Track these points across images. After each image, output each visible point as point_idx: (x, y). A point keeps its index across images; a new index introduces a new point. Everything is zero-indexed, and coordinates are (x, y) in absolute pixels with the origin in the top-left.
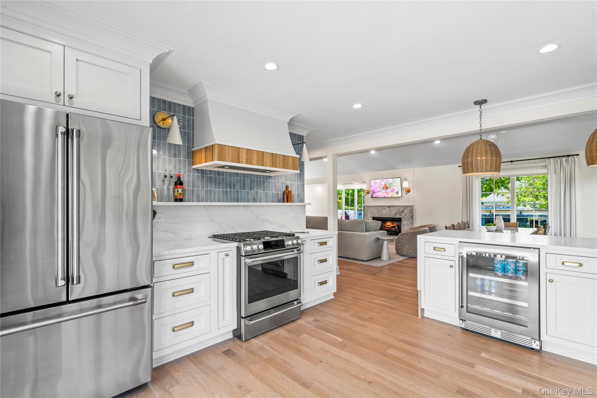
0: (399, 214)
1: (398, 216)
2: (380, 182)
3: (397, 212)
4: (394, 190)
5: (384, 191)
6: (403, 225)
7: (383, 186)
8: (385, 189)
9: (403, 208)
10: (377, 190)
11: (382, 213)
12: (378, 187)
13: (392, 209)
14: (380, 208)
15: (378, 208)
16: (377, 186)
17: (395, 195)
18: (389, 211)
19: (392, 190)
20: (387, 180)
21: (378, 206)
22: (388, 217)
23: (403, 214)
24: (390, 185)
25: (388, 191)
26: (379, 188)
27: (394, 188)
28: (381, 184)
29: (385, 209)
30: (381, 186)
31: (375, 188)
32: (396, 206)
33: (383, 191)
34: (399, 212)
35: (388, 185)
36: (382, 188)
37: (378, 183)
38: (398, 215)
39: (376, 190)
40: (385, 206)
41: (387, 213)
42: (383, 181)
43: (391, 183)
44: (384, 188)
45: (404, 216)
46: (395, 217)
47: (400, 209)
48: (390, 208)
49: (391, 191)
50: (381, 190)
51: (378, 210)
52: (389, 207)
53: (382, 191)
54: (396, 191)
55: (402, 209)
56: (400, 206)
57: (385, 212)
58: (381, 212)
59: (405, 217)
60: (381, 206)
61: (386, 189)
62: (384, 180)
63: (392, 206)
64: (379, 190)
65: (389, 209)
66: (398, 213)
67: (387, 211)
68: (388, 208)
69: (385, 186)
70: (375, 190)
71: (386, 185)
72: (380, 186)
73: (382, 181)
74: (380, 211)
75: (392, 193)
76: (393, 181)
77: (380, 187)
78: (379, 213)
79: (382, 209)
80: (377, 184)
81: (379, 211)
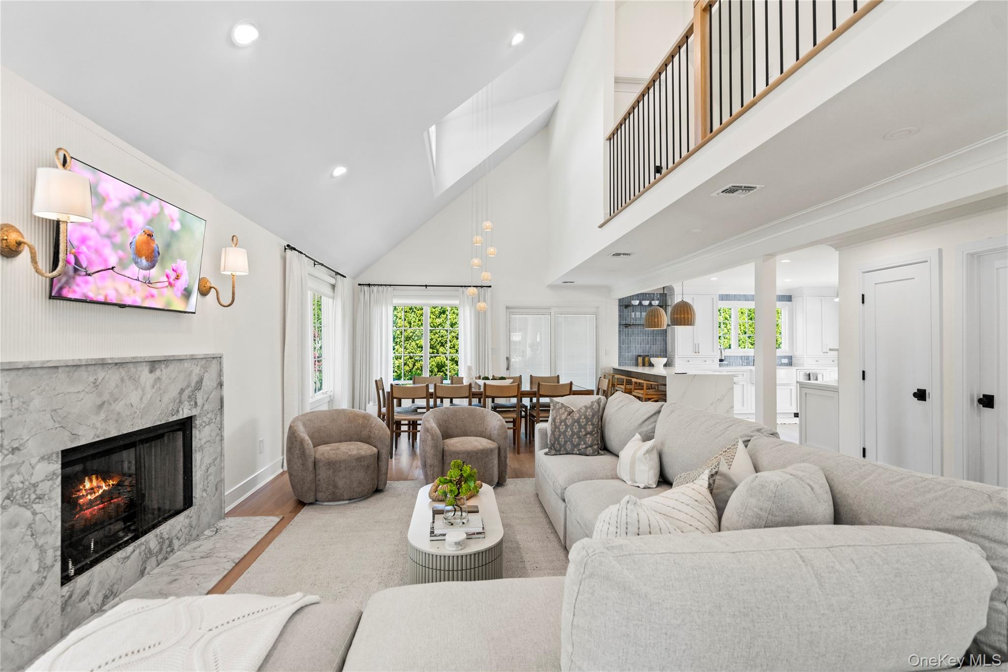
0: (189, 397)
1: (185, 410)
2: (124, 205)
3: (182, 391)
4: (177, 278)
5: (136, 269)
6: (201, 448)
7: (140, 237)
8: (144, 262)
9: (199, 368)
10: (97, 251)
11: (118, 407)
12: (109, 237)
13: (163, 372)
14: (112, 377)
15: (101, 374)
16: (105, 227)
17: (178, 305)
18: (153, 387)
19: (173, 276)
20: (162, 208)
21: (102, 364)
22: (149, 425)
23: (200, 397)
24: (168, 246)
25: (154, 272)
26: (115, 247)
27: (182, 264)
28: (130, 223)
29: (135, 380)
30: (126, 238)
31: (92, 233)
32: (180, 360)
33: (134, 270)
34: (188, 386)
35: (159, 242)
36: (130, 252)
37: (115, 203)
38: (186, 403)
39: (94, 257)
40: (135, 362)
41: (145, 401)
42: (143, 205)
43: (173, 234)
44: (138, 253)
45: (203, 405)
46: (175, 418)
47: (191, 372)
48: (158, 373)
49: (168, 276)
50: (121, 260)
51: (100, 395)
52: (154, 364)
53: (127, 273)
54: (182, 284)
55: (197, 370)
56: (192, 358)
57: (134, 397)
58: (116, 400)
59: (206, 407)
60: (120, 364)
61: (147, 258)
62: (148, 203)
63: (166, 361)
64: (113, 261)
65: (153, 377)
66: (187, 393)
67: (143, 390)
68: (151, 371)
69: (148, 243)
70: (84, 249)
71: (150, 235)
72: (121, 229)
73: (138, 199)
74: (111, 394)
75: (169, 293)
76: (182, 224)
77: (119, 239)
78: (103, 415)
79: (122, 380)
80: (105, 208)
81: (106, 397)
